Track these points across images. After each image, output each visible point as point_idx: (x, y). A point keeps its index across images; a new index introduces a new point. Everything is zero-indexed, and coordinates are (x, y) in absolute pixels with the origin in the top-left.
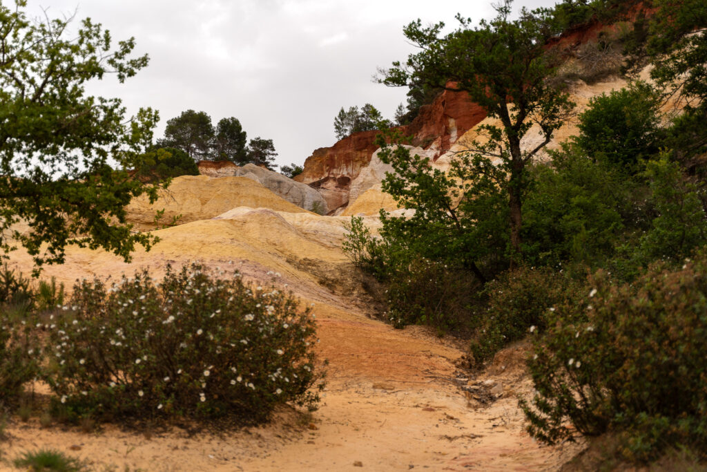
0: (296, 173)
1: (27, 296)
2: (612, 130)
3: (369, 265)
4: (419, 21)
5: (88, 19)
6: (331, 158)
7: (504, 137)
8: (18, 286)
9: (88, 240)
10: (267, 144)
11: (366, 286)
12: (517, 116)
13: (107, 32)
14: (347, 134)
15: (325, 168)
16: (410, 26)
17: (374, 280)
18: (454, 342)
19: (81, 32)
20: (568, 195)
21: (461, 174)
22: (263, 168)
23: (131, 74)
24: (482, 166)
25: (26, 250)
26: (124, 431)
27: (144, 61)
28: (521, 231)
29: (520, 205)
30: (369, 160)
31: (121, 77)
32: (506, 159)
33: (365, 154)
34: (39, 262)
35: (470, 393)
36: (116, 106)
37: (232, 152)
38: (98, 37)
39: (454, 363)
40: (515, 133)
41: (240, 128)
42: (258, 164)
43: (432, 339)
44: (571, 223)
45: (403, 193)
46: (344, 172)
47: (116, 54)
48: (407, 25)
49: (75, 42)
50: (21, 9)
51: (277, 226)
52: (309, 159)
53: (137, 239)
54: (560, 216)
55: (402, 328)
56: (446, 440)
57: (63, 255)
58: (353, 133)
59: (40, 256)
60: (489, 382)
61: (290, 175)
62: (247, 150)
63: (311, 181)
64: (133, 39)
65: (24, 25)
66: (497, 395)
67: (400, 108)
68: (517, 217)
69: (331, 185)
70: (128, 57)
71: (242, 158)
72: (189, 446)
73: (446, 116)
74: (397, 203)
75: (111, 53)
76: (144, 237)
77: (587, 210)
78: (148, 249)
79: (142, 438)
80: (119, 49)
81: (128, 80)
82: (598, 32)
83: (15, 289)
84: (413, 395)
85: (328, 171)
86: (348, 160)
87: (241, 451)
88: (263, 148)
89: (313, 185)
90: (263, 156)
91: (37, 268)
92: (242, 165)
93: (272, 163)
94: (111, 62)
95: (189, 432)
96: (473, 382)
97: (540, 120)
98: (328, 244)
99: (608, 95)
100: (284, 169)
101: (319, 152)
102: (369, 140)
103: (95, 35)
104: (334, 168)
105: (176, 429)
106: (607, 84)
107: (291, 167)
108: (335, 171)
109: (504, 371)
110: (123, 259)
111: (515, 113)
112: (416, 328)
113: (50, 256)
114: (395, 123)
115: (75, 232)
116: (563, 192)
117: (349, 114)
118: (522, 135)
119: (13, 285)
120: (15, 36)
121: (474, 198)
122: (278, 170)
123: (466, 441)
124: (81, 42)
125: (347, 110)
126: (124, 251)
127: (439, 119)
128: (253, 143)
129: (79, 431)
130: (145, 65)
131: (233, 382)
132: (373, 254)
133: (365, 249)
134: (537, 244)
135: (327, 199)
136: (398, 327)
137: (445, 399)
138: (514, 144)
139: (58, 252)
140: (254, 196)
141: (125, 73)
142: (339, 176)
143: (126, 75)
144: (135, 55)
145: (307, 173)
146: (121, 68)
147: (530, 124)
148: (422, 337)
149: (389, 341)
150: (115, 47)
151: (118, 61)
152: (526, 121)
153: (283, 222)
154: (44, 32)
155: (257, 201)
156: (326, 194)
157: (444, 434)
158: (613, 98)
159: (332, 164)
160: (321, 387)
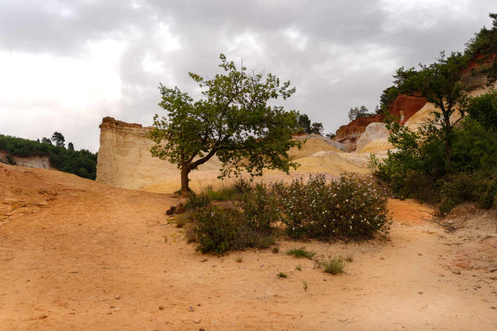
0: (332, 137)
1: (250, 189)
2: (482, 112)
3: (379, 174)
4: (403, 67)
5: (270, 74)
6: (348, 130)
7: (442, 117)
8: (246, 185)
9: (271, 166)
10: (320, 125)
11: (379, 183)
12: (448, 107)
13: (278, 79)
14: (354, 119)
15: (345, 134)
16: (399, 70)
17: (381, 180)
18: (427, 205)
19: (267, 79)
20: (472, 141)
21: (422, 133)
22: (318, 135)
23: (289, 96)
24: (432, 129)
25: (247, 170)
26: (319, 241)
27: (294, 90)
28: (451, 157)
29: (450, 146)
30: (365, 130)
31: (284, 97)
32: (443, 126)
33: (362, 128)
34: (252, 175)
35: (444, 226)
36: (281, 110)
37: (304, 129)
38: (275, 81)
39: (432, 214)
40: (447, 115)
41: (308, 118)
42: (316, 133)
43: (418, 204)
44: (476, 152)
45: (397, 142)
46: (353, 136)
47: (282, 88)
48: (398, 70)
49: (265, 84)
50: (244, 71)
51: (338, 159)
52: (338, 131)
53: (291, 165)
54: (469, 150)
55: (403, 200)
56: (447, 246)
57: (262, 172)
58: (356, 119)
59: (253, 173)
60: (450, 222)
61: (330, 138)
62: (311, 128)
63: (339, 140)
64: (289, 81)
65: (245, 78)
66: (456, 227)
67: (377, 107)
68: (449, 151)
69: (348, 141)
70: (287, 89)
71: (309, 131)
72: (347, 247)
73: (399, 109)
74: (394, 147)
75: (280, 87)
76: (294, 164)
77: (482, 147)
78: (295, 169)
79: (327, 244)
80: (283, 86)
81: (287, 99)
82: (471, 69)
83: (245, 186)
84: (420, 227)
85: (346, 135)
86: (355, 130)
87: (367, 249)
88: (318, 127)
89: (340, 142)
90: (318, 130)
91: (252, 177)
92: (309, 134)
93: (322, 133)
94: (280, 91)
95: (345, 242)
96: (442, 222)
97: (459, 107)
98: (359, 166)
99: (479, 96)
100: (327, 135)
101: (342, 128)
102: (364, 121)
103: (273, 80)
104: (348, 134)
105: (339, 240)
106: (476, 92)
107: (330, 134)
108: (349, 135)
109: (456, 217)
110: (286, 173)
111: (447, 105)
112: (410, 200)
113: (256, 173)
114: (375, 113)
115: (266, 163)
116: (469, 139)
117: (355, 110)
118: (450, 115)
119: (244, 185)
120: (241, 83)
121: (428, 143)
122: (325, 136)
123: (456, 245)
124: (267, 84)
125: (354, 109)
126: (286, 170)
127: (395, 111)
128: (314, 125)
129: (301, 241)
130: (294, 92)
131: (362, 221)
132: (380, 169)
133: (377, 167)
134: (459, 163)
135: (346, 147)
136: (402, 200)
137: (435, 229)
138: (447, 119)
139: (260, 171)
140: (322, 147)
141: (286, 95)
142: (351, 138)
143: (287, 96)
144: (290, 88)
145: (337, 137)
146: (284, 94)
147: (454, 110)
148: (413, 204)
149: (400, 205)
150: (282, 85)
151: (283, 91)
152: (452, 109)
153: (340, 157)
154: (253, 80)
155: (323, 148)
156: (346, 145)
157: (445, 243)
158: (482, 97)
159: (348, 132)
160: (390, 223)
